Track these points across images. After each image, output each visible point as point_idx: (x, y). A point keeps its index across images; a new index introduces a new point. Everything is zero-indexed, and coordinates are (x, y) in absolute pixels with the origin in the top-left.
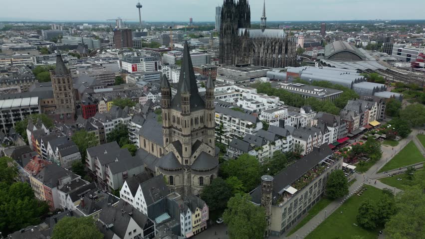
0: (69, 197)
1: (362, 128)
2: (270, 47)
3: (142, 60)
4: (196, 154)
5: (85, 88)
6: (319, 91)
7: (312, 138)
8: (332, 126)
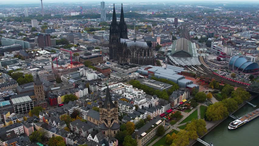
0: (72, 140)
1: (179, 104)
2: (139, 53)
3: (66, 63)
4: (112, 124)
5: (47, 88)
6: (162, 85)
7: (155, 112)
8: (163, 106)
